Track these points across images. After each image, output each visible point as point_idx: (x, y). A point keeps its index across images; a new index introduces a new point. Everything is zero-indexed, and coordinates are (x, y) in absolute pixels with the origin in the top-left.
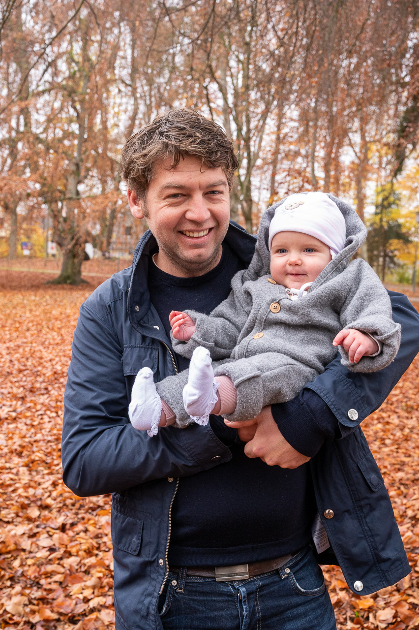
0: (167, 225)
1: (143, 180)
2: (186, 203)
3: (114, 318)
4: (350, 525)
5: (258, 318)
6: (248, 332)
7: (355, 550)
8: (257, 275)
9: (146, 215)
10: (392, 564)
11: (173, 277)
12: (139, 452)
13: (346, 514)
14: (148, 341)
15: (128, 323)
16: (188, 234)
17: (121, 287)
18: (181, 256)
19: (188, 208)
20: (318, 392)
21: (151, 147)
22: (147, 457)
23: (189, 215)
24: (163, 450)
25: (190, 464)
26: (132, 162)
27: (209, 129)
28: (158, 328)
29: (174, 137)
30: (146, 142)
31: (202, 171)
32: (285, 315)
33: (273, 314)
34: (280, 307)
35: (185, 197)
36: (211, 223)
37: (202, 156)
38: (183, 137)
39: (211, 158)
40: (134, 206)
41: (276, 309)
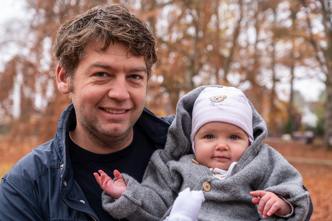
0: (90, 100)
1: (74, 58)
2: (110, 83)
9: (71, 90)
16: (107, 110)
17: (45, 163)
18: (99, 129)
19: (111, 87)
23: (112, 94)
26: (66, 41)
27: (137, 23)
28: (84, 202)
29: (107, 24)
30: (81, 26)
31: (128, 57)
32: (216, 193)
33: (206, 192)
34: (211, 187)
35: (110, 77)
36: (128, 105)
37: (130, 43)
38: (115, 25)
39: (137, 47)
40: (61, 82)
41: (208, 188)
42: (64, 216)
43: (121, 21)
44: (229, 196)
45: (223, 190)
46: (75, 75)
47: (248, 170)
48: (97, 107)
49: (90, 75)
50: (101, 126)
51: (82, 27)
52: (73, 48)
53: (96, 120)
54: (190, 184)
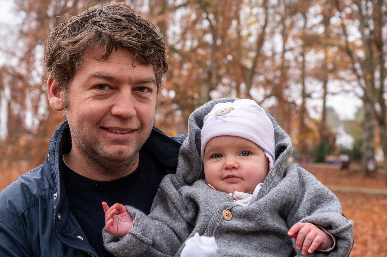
0: (90, 118)
16: (110, 130)
28: (82, 239)
29: (109, 27)
30: (77, 29)
31: (134, 66)
32: (239, 222)
33: (227, 222)
34: (232, 215)
35: (112, 91)
37: (136, 49)
38: (118, 28)
39: (145, 53)
40: (54, 96)
41: (228, 216)
43: (125, 23)
44: (254, 225)
45: (247, 218)
46: (71, 88)
47: (275, 194)
48: (98, 126)
49: (89, 87)
50: (103, 149)
51: (79, 30)
52: (68, 56)
53: (97, 142)
54: (207, 212)
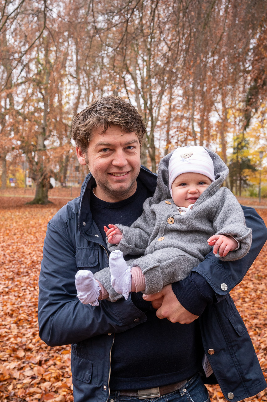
0: (100, 169)
1: (85, 141)
2: (112, 155)
3: (69, 231)
4: (225, 358)
5: (160, 228)
6: (155, 237)
7: (229, 375)
8: (159, 200)
9: (87, 163)
10: (253, 383)
11: (106, 203)
12: (88, 317)
13: (223, 351)
14: (92, 245)
15: (79, 233)
16: (114, 174)
17: (73, 210)
18: (110, 188)
19: (114, 158)
20: (201, 273)
21: (89, 120)
22: (93, 321)
23: (114, 163)
24: (103, 316)
25: (120, 325)
26: (78, 129)
27: (126, 108)
28: (98, 236)
29: (104, 113)
31: (122, 135)
33: (170, 225)
34: (174, 220)
35: (111, 151)
36: (128, 169)
37: (122, 125)
38: (109, 114)
39: (128, 126)
40: (80, 157)
41: (171, 221)
42: (85, 246)
43: (114, 109)
46: (88, 152)
48: (106, 173)
49: (97, 151)
51: (88, 117)
